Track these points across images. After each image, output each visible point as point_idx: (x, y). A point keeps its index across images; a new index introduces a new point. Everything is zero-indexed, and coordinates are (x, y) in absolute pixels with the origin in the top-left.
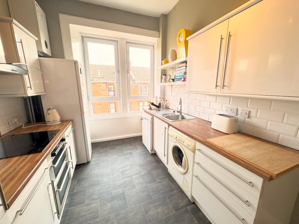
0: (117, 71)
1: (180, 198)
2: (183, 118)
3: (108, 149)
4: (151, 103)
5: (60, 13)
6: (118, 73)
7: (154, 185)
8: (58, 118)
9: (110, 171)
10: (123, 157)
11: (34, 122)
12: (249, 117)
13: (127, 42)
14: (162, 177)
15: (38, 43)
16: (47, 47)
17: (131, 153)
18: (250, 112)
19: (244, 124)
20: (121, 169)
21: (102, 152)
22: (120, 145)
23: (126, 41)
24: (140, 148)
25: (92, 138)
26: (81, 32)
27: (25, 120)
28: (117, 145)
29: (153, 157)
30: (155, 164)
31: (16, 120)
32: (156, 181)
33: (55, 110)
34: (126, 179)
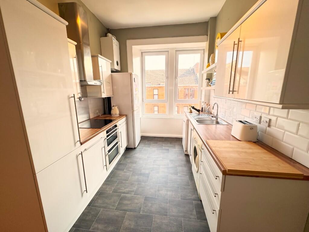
0: (166, 77)
1: (191, 193)
2: (218, 123)
3: (151, 142)
4: (191, 106)
5: (127, 40)
6: (167, 79)
7: (174, 177)
8: (118, 112)
9: (146, 158)
10: (160, 151)
11: (107, 114)
12: (269, 126)
13: (176, 51)
14: (185, 174)
15: (112, 64)
16: (118, 65)
17: (168, 150)
18: (270, 120)
19: (266, 134)
20: (154, 159)
21: (147, 144)
22: (163, 141)
23: (175, 49)
24: (177, 147)
25: (141, 132)
26: (142, 49)
27: (102, 112)
28: (160, 141)
29: (185, 157)
30: (184, 163)
31: (98, 111)
32: (178, 175)
33: (116, 107)
34: (155, 166)
